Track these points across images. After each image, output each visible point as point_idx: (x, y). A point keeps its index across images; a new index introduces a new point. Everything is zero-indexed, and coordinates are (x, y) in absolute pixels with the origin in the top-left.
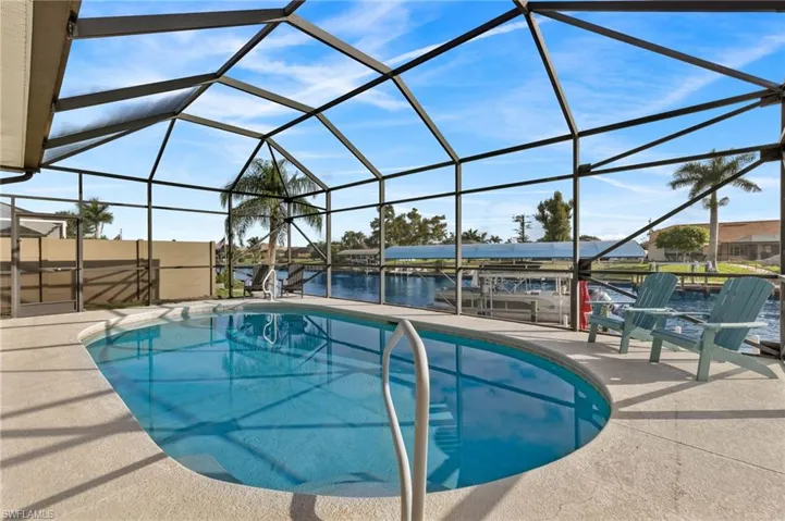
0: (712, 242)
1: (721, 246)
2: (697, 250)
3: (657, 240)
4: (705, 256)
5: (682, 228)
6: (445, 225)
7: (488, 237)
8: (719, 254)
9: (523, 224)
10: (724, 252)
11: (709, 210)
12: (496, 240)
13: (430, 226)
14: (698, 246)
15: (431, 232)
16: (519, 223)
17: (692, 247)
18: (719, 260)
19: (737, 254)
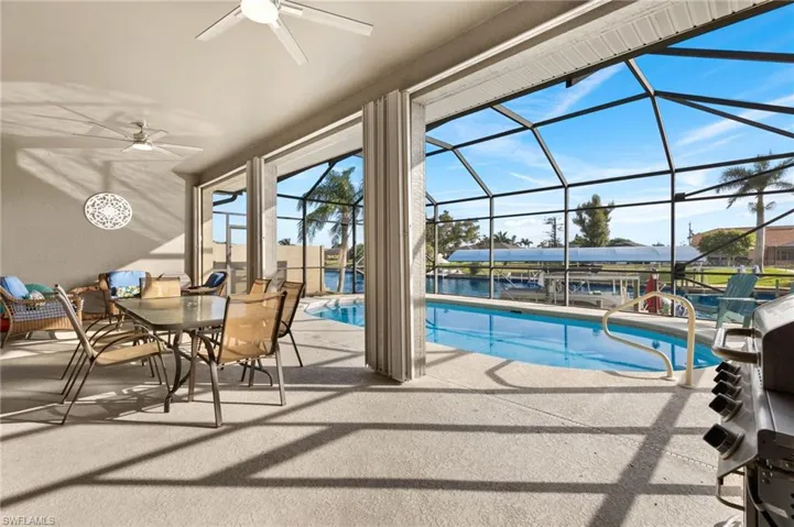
0: (759, 247)
1: (768, 250)
2: (742, 254)
3: (700, 244)
4: (751, 260)
5: (726, 232)
6: (478, 227)
7: (518, 240)
8: (766, 258)
9: (554, 227)
10: (771, 256)
11: (755, 214)
12: (526, 242)
13: (464, 228)
14: (743, 250)
15: (464, 234)
16: (550, 226)
17: (737, 250)
18: (766, 264)
19: (784, 258)
